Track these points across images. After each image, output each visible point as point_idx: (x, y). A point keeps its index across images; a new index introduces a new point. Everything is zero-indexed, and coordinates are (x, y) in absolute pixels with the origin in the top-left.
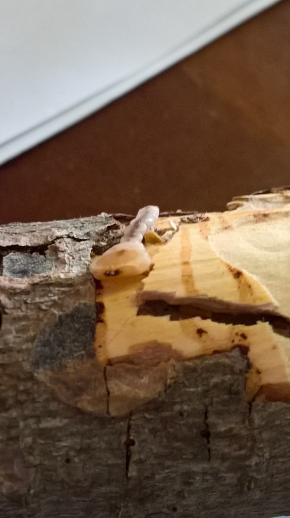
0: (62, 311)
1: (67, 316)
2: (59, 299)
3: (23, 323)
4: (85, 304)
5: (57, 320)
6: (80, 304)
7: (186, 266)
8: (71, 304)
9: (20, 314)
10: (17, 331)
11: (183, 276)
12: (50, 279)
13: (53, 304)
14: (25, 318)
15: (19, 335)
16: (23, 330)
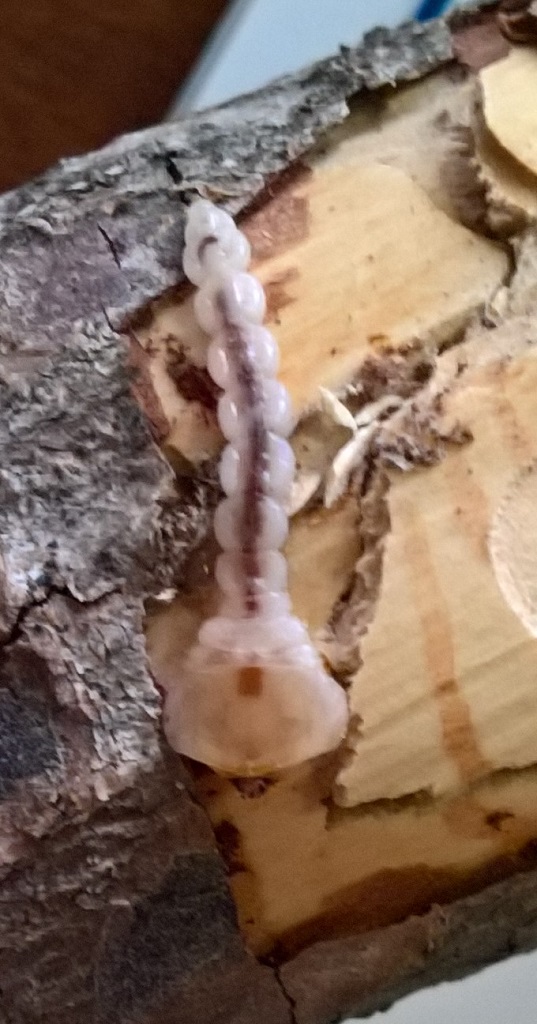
0: (136, 891)
1: (154, 900)
2: (120, 866)
3: (51, 955)
4: (192, 858)
5: (132, 919)
6: (177, 860)
7: (448, 698)
8: (157, 870)
9: (32, 937)
10: (42, 977)
11: (446, 735)
12: (71, 809)
13: (110, 887)
14: (49, 942)
15: (48, 985)
16: (56, 969)
